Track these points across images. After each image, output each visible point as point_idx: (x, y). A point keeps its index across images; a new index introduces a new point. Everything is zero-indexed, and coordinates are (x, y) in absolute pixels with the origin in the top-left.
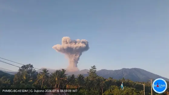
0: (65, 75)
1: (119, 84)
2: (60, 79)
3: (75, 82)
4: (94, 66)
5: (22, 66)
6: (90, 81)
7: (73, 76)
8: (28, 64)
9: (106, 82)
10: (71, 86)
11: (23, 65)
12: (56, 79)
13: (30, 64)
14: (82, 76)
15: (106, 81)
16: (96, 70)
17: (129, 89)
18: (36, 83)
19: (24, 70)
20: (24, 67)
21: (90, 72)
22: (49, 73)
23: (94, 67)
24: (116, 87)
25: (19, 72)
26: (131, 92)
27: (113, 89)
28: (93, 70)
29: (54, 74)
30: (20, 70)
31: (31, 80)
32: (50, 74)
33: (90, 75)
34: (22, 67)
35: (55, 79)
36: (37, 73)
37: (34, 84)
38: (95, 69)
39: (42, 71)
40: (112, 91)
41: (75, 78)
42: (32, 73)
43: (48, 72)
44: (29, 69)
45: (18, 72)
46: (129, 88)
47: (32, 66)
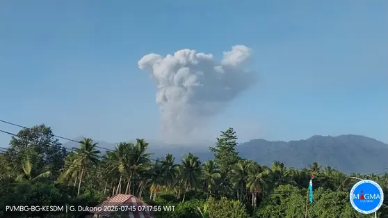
0: (145, 155)
1: (301, 181)
2: (133, 170)
3: (175, 176)
4: (230, 131)
5: (21, 132)
6: (218, 172)
7: (169, 157)
8: (39, 124)
9: (264, 177)
10: (164, 187)
11: (22, 129)
12: (121, 168)
13: (42, 126)
14: (195, 159)
15: (264, 172)
16: (237, 141)
17: (330, 195)
18: (60, 180)
19: (27, 143)
20: (27, 134)
21: (218, 149)
22: (98, 152)
23: (229, 134)
24: (295, 189)
25: (13, 150)
26: (338, 204)
27: (285, 196)
28: (228, 141)
29: (113, 155)
30: (16, 143)
31: (48, 172)
32: (103, 153)
33: (219, 157)
34: (22, 134)
35: (117, 169)
36: (64, 150)
37: (56, 182)
38: (234, 138)
39: (80, 146)
40: (281, 200)
41: (176, 165)
42: (49, 152)
43: (96, 149)
44: (39, 139)
45: (9, 149)
46: (332, 193)
47: (48, 132)
